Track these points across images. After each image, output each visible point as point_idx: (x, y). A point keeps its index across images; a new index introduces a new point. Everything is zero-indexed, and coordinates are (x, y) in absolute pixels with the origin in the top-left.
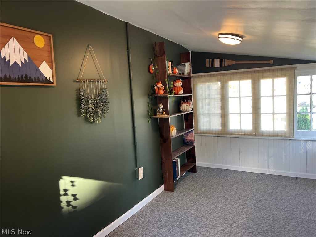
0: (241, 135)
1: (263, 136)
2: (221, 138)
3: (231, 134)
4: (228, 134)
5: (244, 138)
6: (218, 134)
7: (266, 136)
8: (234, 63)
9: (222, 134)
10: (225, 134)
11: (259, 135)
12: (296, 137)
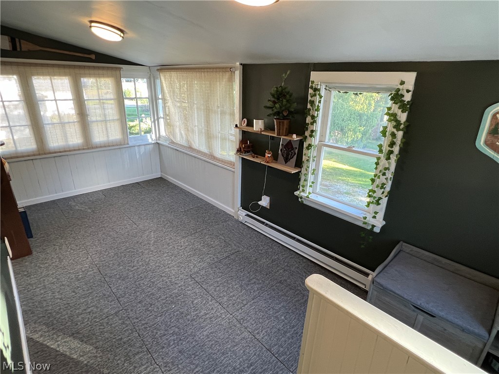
0: (70, 151)
1: (97, 147)
2: (39, 160)
3: (55, 153)
4: (50, 153)
5: (74, 154)
6: (34, 155)
7: (101, 147)
8: (38, 48)
9: (39, 154)
10: (45, 154)
11: (93, 148)
12: (131, 144)
